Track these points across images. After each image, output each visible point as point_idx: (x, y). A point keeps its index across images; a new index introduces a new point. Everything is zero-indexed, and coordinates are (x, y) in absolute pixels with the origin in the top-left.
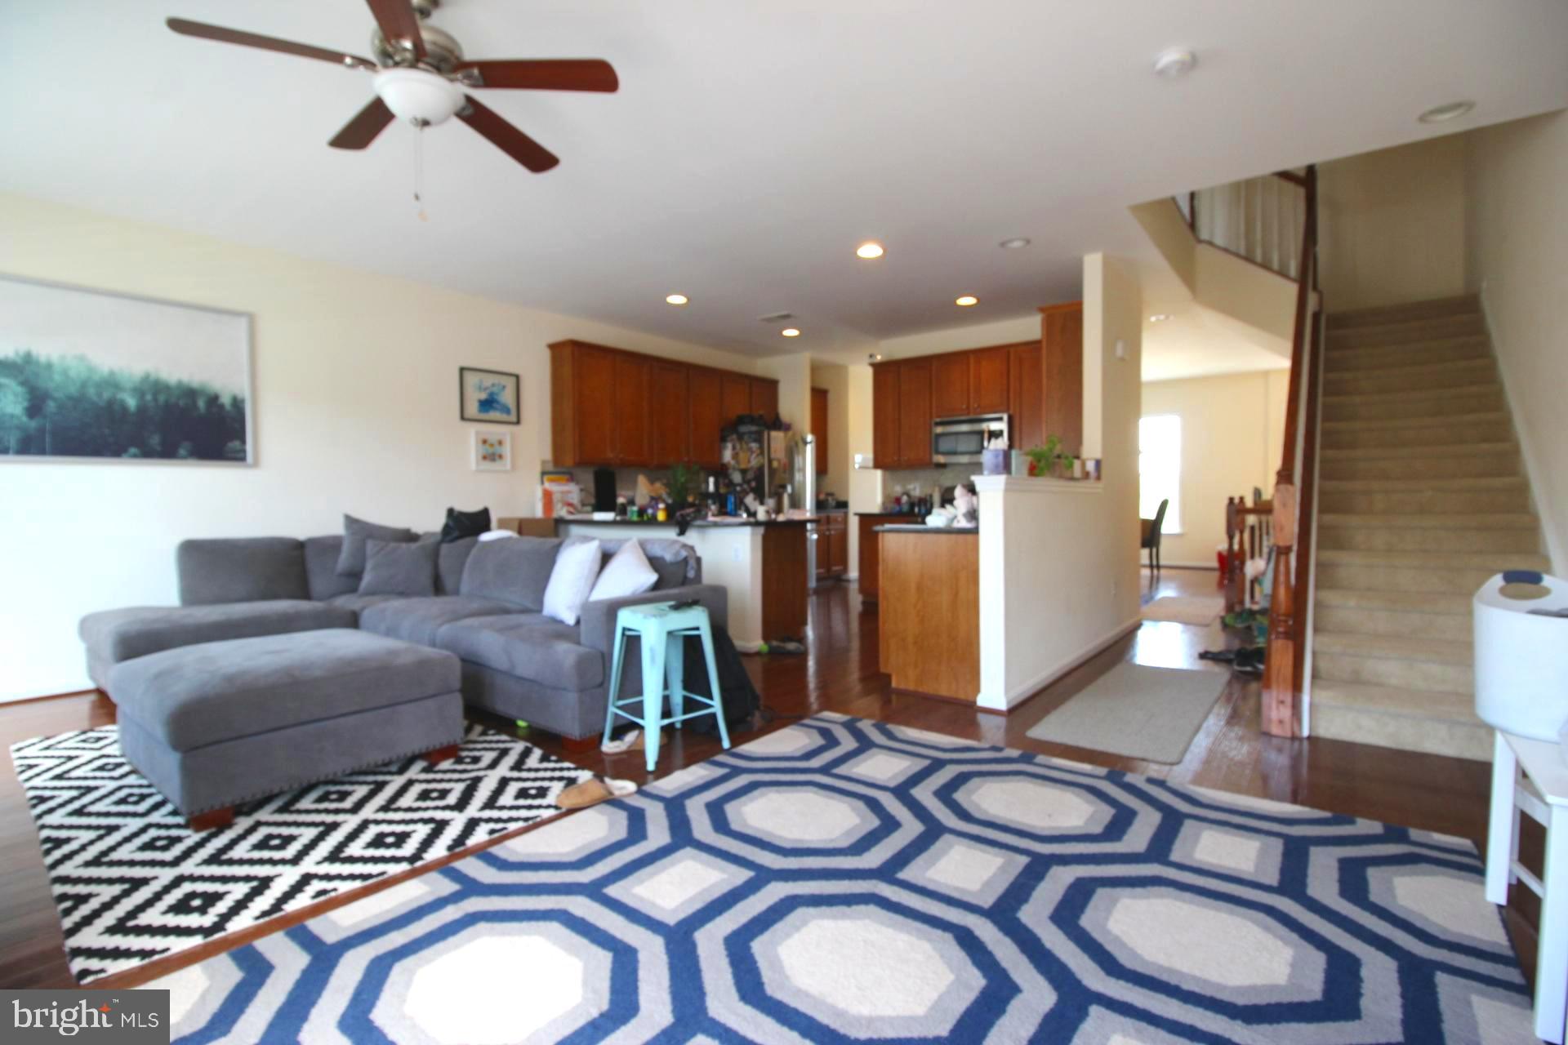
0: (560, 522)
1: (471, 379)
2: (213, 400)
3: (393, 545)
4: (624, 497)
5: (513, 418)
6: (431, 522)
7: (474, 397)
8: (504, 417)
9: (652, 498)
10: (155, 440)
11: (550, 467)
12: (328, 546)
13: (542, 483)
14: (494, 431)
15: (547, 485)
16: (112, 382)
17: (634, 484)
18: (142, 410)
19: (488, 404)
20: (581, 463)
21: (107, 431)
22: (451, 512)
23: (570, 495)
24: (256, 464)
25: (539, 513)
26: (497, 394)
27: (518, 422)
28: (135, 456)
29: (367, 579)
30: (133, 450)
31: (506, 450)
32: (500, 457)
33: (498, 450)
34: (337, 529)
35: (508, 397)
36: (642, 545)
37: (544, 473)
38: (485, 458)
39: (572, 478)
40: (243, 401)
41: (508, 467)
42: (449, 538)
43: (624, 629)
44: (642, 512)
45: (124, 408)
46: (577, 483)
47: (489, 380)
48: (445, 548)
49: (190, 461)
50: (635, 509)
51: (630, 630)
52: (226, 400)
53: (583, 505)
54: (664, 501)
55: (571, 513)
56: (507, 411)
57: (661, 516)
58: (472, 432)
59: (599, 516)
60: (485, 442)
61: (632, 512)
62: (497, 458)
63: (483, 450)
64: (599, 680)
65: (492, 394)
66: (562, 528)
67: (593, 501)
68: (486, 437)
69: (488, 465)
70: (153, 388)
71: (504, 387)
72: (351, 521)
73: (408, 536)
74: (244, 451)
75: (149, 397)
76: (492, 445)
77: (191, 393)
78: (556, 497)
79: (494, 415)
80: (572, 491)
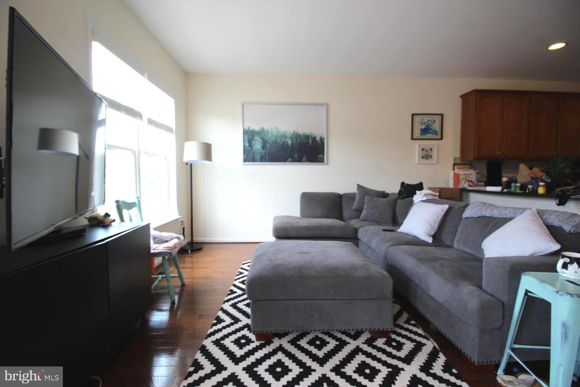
0: (464, 190)
1: (417, 119)
2: (314, 139)
3: (376, 198)
4: (506, 177)
5: (439, 137)
6: (394, 188)
7: (418, 128)
8: (434, 137)
9: (532, 178)
10: (296, 155)
11: (459, 161)
12: (350, 197)
13: (454, 170)
14: (427, 144)
15: (456, 171)
16: (284, 136)
17: (517, 170)
18: (293, 144)
19: (425, 131)
20: (479, 159)
21: (283, 153)
22: (403, 184)
23: (470, 176)
24: (327, 164)
25: (451, 186)
26: (431, 126)
27: (441, 139)
28: (290, 162)
29: (364, 213)
30: (290, 159)
31: (434, 154)
32: (431, 157)
33: (430, 153)
34: (354, 190)
35: (436, 126)
36: (540, 213)
37: (455, 165)
38: (423, 158)
39: (472, 167)
40: (324, 139)
41: (435, 162)
42: (401, 197)
43: (527, 292)
44: (523, 187)
45: (288, 144)
46: (475, 170)
47: (426, 119)
48: (399, 201)
49: (306, 163)
50: (518, 185)
51: (530, 292)
52: (318, 139)
53: (478, 182)
54: (543, 181)
55: (471, 186)
56: (436, 133)
57: (541, 190)
58: (417, 144)
59: (489, 189)
60: (423, 149)
61: (516, 187)
62: (429, 157)
63: (422, 154)
64: (498, 325)
65: (427, 126)
66: (464, 194)
67: (485, 179)
68: (423, 147)
69: (425, 161)
70: (296, 136)
71: (435, 121)
72: (359, 187)
73: (384, 195)
74: (324, 158)
75: (295, 140)
76: (427, 151)
77: (307, 137)
78: (461, 177)
79: (428, 136)
80: (472, 174)
